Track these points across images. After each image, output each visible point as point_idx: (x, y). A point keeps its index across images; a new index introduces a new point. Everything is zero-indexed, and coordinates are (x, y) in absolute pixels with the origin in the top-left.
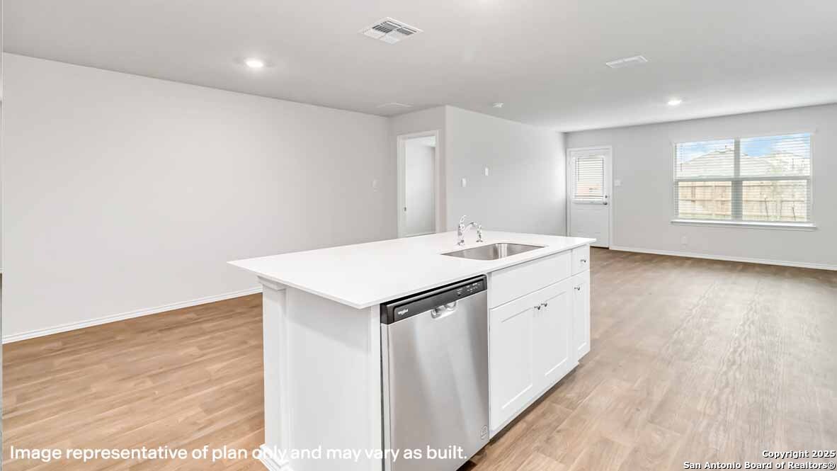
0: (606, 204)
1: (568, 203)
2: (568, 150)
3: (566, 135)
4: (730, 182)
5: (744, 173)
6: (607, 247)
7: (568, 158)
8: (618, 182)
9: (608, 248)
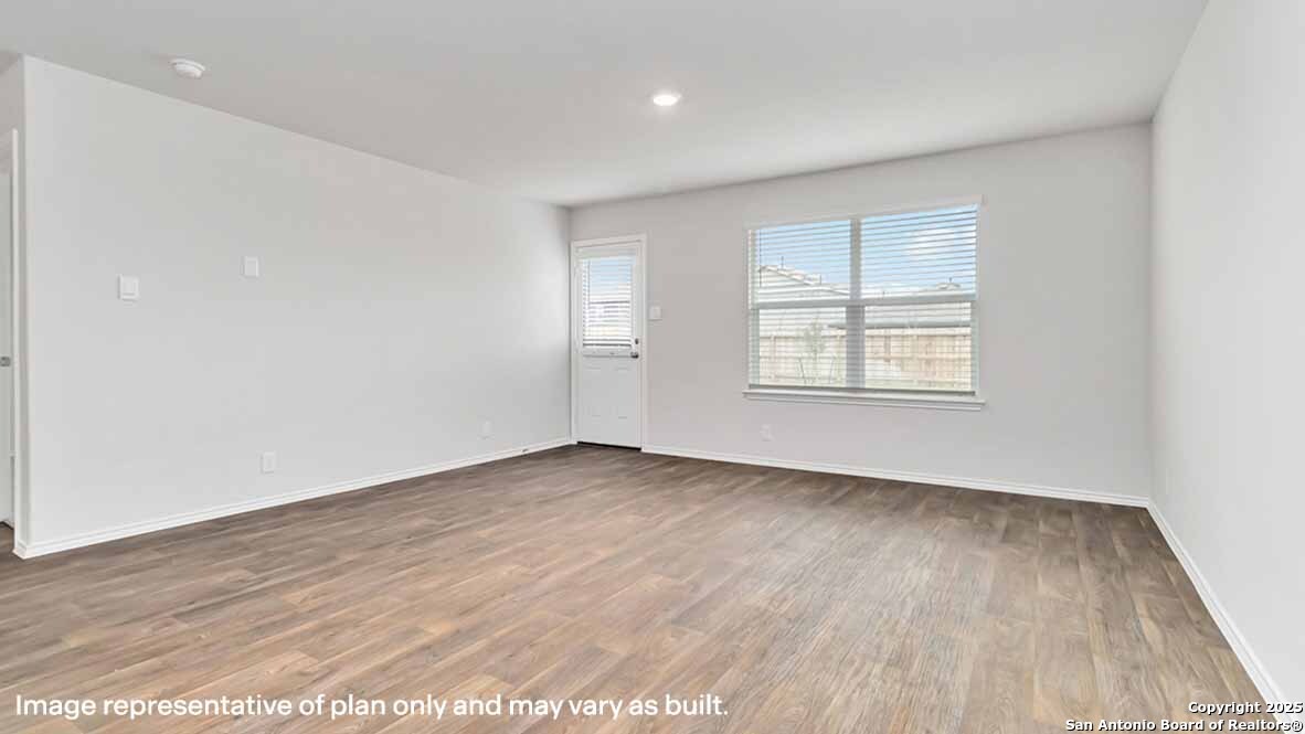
0: (637, 357)
1: (573, 353)
2: (574, 245)
3: (569, 214)
4: (844, 309)
5: (869, 291)
6: (638, 446)
7: (574, 264)
8: (656, 311)
9: (639, 449)
